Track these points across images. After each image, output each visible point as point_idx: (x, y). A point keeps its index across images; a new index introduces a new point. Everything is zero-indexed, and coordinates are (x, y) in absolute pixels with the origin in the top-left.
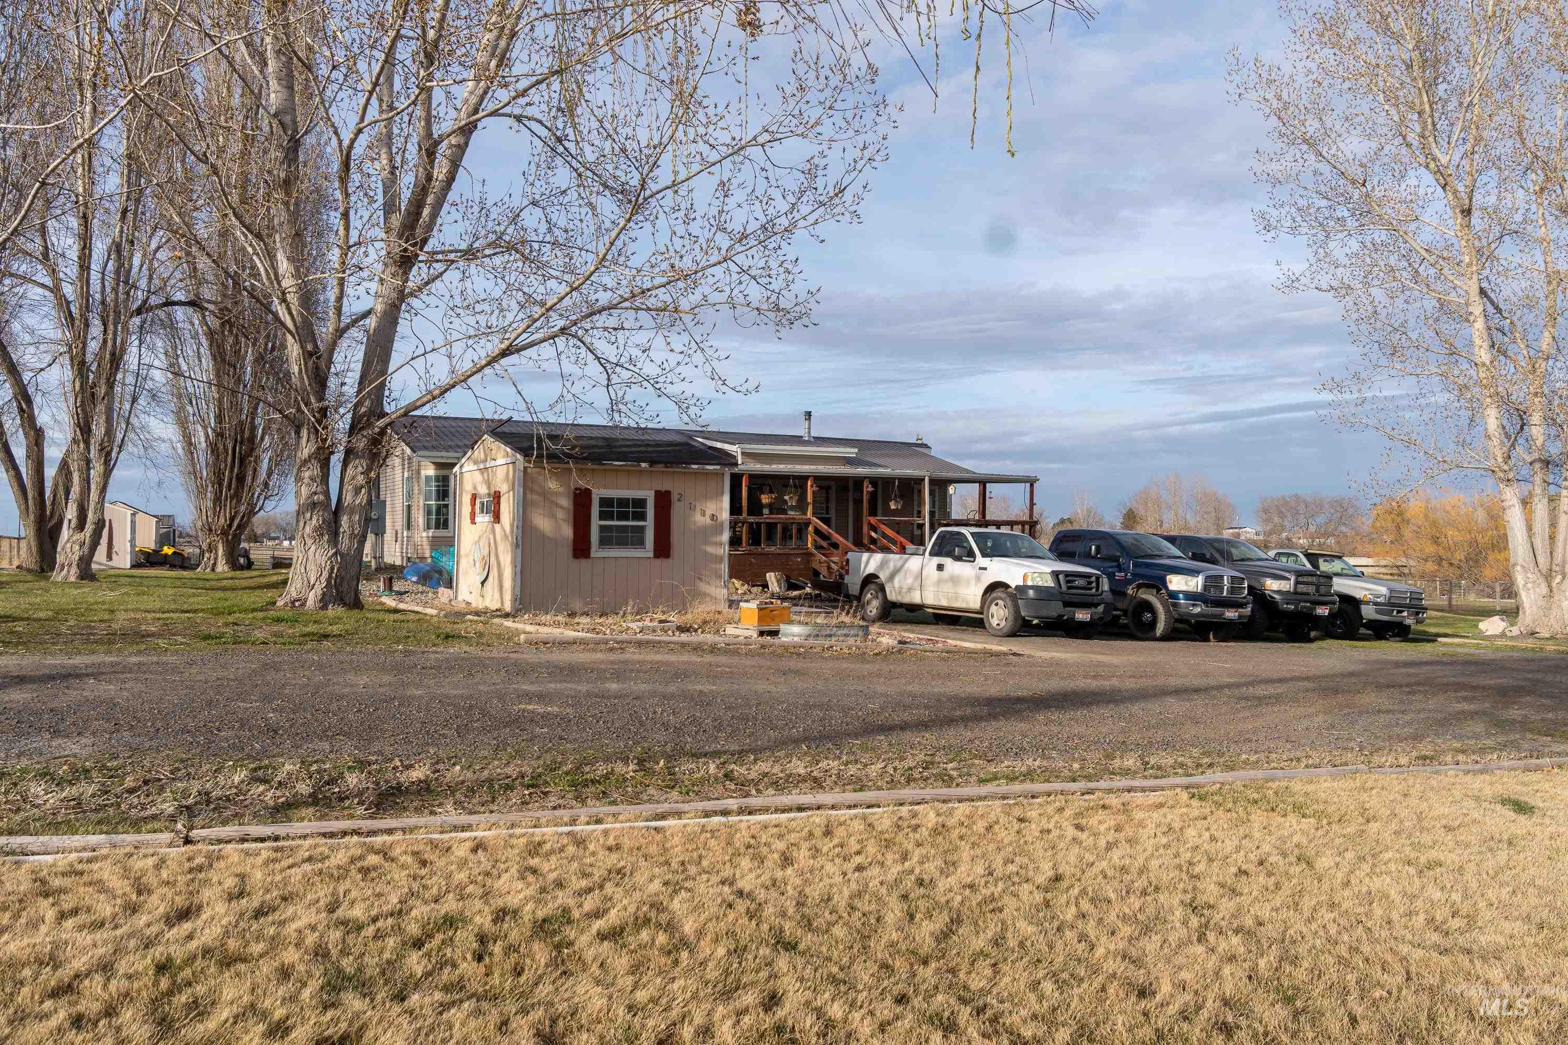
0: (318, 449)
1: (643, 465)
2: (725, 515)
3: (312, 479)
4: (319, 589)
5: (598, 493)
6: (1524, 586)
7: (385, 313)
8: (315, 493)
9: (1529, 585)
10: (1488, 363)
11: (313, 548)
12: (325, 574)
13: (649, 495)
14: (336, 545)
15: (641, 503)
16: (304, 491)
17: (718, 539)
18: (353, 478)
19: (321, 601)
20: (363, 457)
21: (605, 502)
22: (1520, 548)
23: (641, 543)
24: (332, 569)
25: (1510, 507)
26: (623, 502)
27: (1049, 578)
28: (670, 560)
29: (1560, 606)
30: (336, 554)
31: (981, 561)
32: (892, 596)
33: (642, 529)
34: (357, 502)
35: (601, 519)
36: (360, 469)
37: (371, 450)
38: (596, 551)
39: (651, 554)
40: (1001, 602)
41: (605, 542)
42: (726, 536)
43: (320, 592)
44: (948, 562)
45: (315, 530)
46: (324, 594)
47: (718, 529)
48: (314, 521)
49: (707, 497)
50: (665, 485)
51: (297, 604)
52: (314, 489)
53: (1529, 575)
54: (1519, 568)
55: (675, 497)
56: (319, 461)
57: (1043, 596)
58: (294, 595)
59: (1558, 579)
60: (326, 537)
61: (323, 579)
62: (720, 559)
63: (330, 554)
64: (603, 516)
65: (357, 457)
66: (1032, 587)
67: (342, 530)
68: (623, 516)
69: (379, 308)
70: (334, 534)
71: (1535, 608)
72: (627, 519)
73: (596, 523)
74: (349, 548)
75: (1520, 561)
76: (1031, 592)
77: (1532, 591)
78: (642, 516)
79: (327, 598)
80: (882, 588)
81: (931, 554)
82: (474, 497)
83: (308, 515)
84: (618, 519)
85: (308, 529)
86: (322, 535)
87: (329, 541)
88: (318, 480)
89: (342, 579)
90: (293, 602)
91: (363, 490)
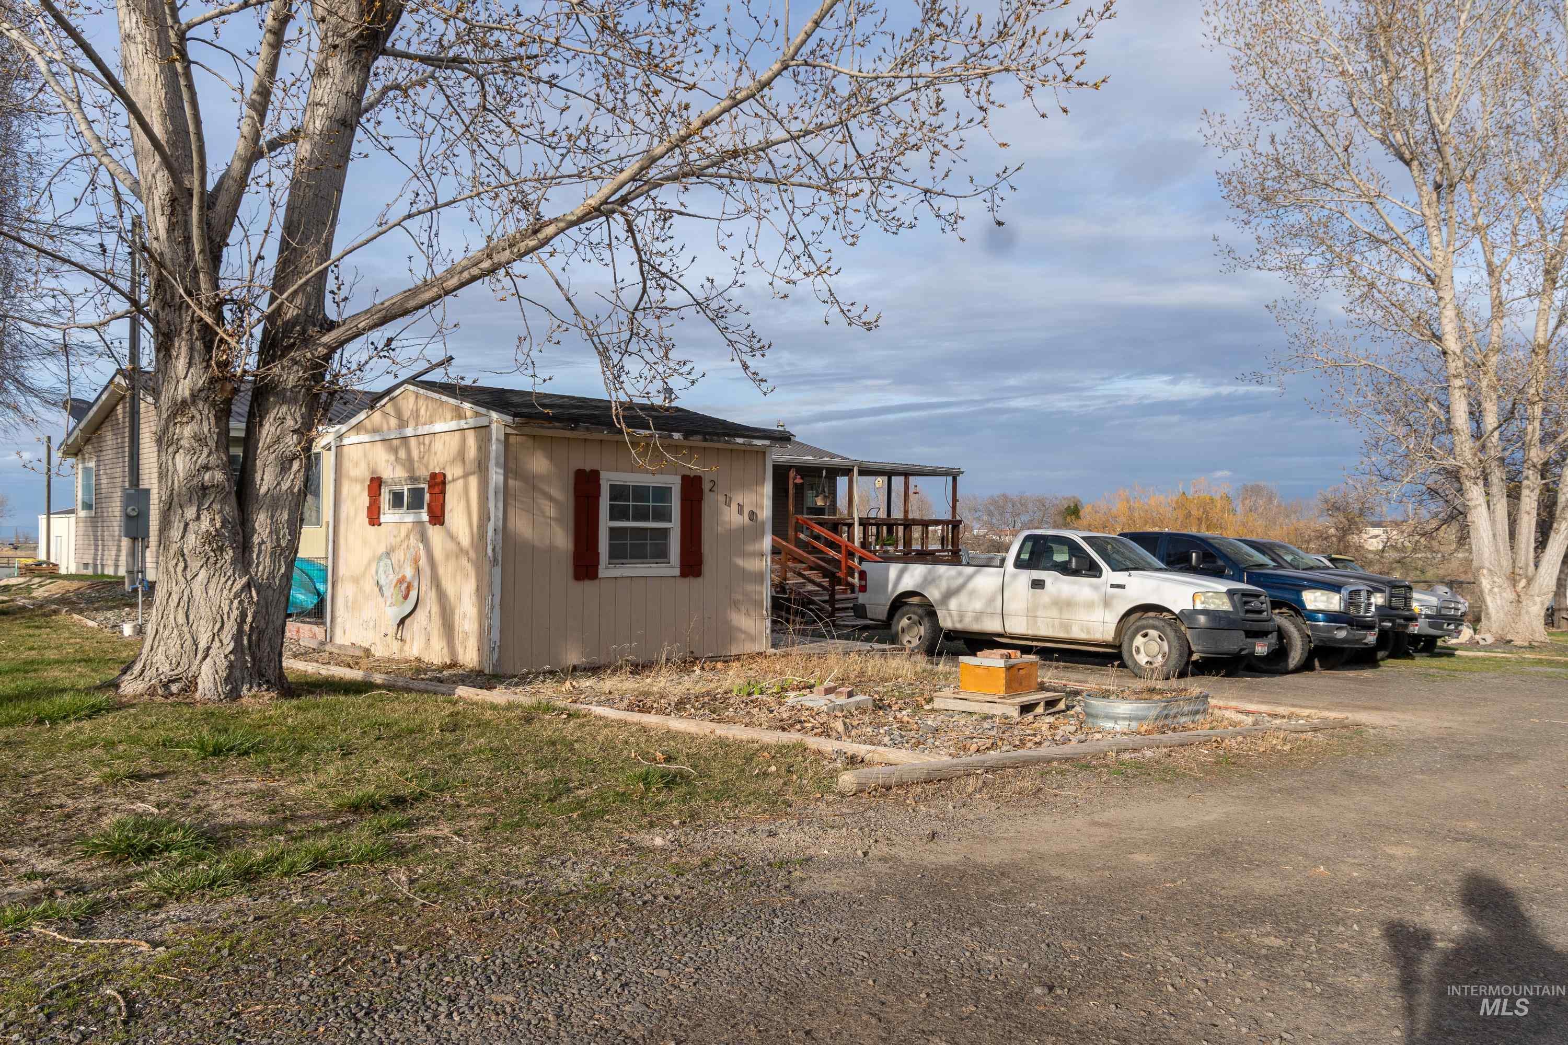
0: (212, 381)
1: (676, 435)
2: (766, 512)
3: (199, 439)
4: (220, 657)
5: (608, 479)
6: (1491, 590)
7: (327, 135)
8: (206, 468)
9: (1496, 590)
10: (1458, 352)
11: (203, 574)
12: (231, 627)
13: (674, 483)
14: (247, 572)
15: (663, 493)
16: (182, 464)
17: (758, 547)
18: (278, 440)
19: (227, 680)
20: (293, 401)
21: (618, 492)
22: (1486, 550)
23: (661, 554)
24: (243, 615)
25: (1475, 507)
26: (640, 492)
27: (1226, 600)
28: (700, 580)
29: (1527, 612)
30: (248, 586)
31: (1109, 575)
32: (947, 621)
33: (665, 532)
34: (285, 486)
35: (612, 518)
36: (290, 423)
37: (309, 389)
38: (606, 570)
39: (677, 572)
40: (1153, 633)
41: (617, 554)
42: (767, 542)
43: (223, 664)
44: (1049, 577)
45: (208, 539)
46: (231, 666)
47: (759, 535)
48: (205, 524)
49: (744, 486)
50: (694, 467)
51: (174, 688)
52: (202, 460)
53: (1496, 579)
54: (1485, 571)
55: (706, 486)
56: (214, 404)
57: (1223, 624)
58: (165, 668)
59: (1523, 583)
60: (229, 555)
61: (227, 636)
62: (758, 577)
63: (238, 586)
64: (616, 513)
65: (283, 399)
66: (1204, 612)
67: (256, 540)
68: (641, 515)
69: (318, 124)
70: (244, 548)
71: (1502, 615)
72: (646, 518)
73: (605, 524)
74: (272, 575)
75: (1487, 564)
76: (1202, 619)
77: (1498, 597)
78: (664, 515)
79: (237, 673)
80: (930, 612)
81: (1019, 564)
82: (376, 484)
83: (191, 512)
84: (635, 519)
85: (192, 540)
86: (221, 549)
87: (234, 562)
88: (212, 444)
89: (261, 633)
90: (166, 686)
91: (296, 465)
